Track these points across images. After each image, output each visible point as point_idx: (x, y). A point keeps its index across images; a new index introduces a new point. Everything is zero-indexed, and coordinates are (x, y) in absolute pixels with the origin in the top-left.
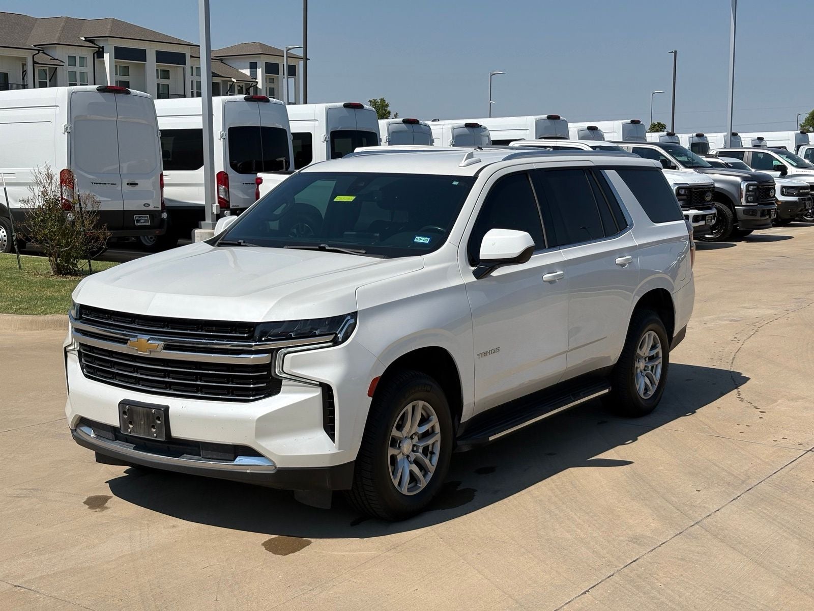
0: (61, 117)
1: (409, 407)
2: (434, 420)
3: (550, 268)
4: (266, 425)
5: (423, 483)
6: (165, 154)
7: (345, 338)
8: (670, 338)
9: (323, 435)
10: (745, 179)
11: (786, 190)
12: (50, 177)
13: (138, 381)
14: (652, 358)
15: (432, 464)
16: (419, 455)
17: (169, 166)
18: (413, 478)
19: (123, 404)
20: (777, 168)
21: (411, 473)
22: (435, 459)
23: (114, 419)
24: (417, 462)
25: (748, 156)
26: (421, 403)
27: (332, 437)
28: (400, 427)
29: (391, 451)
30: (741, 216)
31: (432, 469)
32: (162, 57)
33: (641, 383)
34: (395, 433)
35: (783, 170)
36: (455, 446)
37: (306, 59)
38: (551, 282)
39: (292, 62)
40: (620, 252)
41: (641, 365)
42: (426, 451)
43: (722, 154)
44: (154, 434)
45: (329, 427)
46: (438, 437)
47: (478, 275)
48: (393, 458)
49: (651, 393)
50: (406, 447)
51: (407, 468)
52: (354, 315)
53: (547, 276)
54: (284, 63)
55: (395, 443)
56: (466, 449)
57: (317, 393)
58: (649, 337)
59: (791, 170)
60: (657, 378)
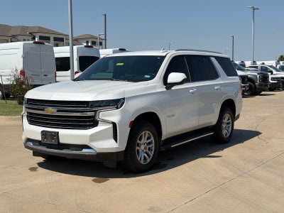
0: (21, 52)
1: (143, 133)
2: (152, 138)
3: (192, 88)
4: (93, 138)
5: (149, 160)
6: (57, 66)
7: (121, 107)
8: (234, 117)
9: (113, 141)
10: (259, 74)
11: (273, 79)
12: (16, 70)
13: (48, 124)
14: (228, 124)
15: (152, 154)
16: (147, 150)
17: (58, 70)
18: (145, 159)
19: (42, 132)
20: (270, 72)
21: (144, 156)
22: (153, 152)
23: (39, 138)
24: (146, 153)
25: (259, 68)
26: (147, 132)
27: (116, 142)
28: (140, 140)
29: (137, 148)
30: (257, 86)
31: (152, 155)
32: (56, 39)
33: (224, 132)
34: (138, 141)
35: (272, 72)
36: (159, 149)
37: (106, 40)
38: (193, 93)
39: (101, 41)
40: (216, 85)
41: (224, 126)
42: (149, 149)
43: (250, 67)
44: (53, 142)
45: (115, 138)
46: (153, 145)
47: (167, 88)
48: (138, 150)
49: (228, 136)
50: (143, 147)
51: (143, 155)
52: (124, 99)
53: (191, 91)
54: (98, 41)
55: (138, 145)
56: (163, 150)
57: (111, 126)
58: (227, 116)
59: (274, 72)
60: (230, 130)
